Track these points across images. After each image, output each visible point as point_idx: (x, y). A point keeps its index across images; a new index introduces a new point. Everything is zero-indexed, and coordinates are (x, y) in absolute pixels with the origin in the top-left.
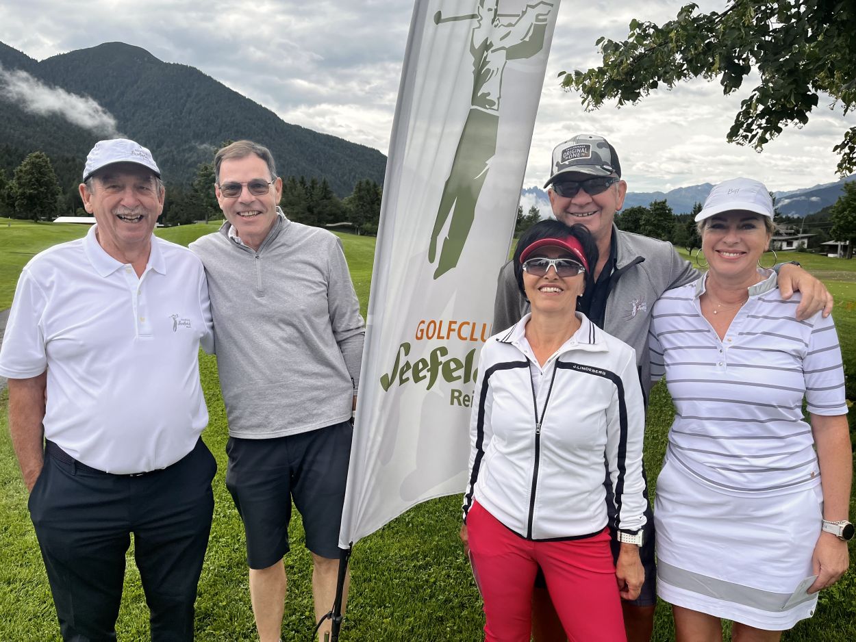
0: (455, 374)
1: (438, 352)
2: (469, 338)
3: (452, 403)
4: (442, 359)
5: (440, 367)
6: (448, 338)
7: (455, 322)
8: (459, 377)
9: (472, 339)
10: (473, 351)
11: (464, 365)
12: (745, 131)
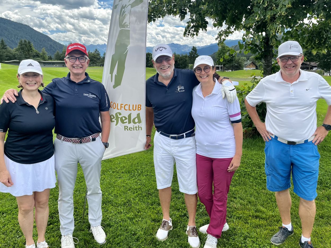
0: (125, 121)
1: (118, 114)
2: (128, 110)
3: (125, 130)
4: (120, 116)
5: (119, 119)
6: (121, 109)
7: (123, 104)
8: (126, 122)
9: (129, 110)
10: (131, 114)
11: (128, 118)
12: (188, 32)
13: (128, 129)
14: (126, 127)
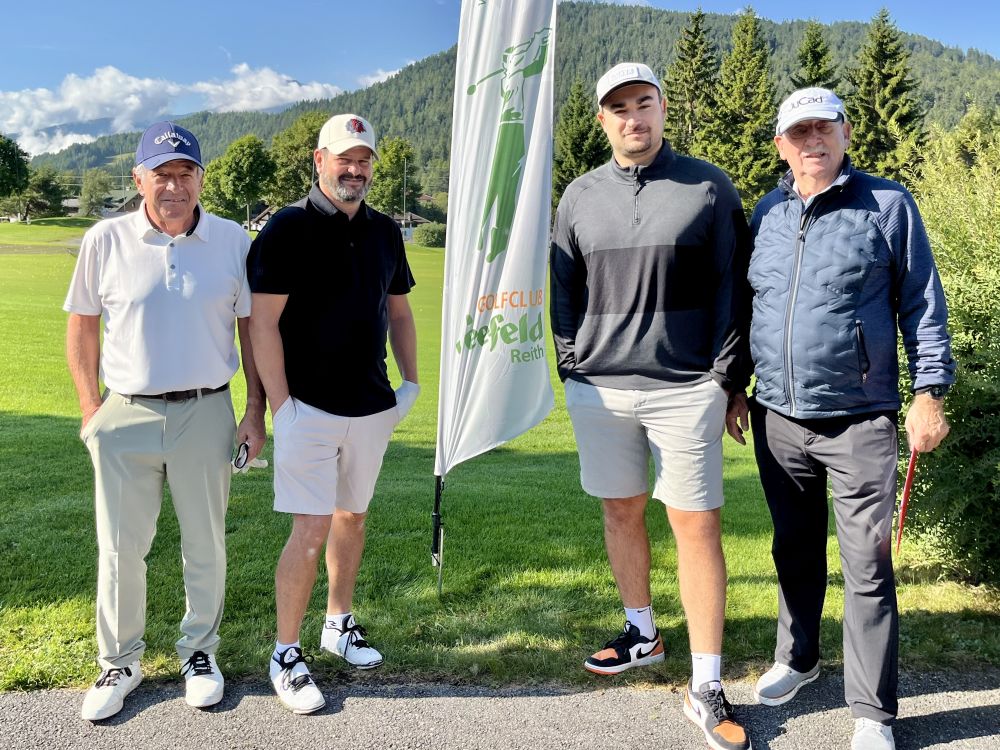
13: (520, 356)
14: (515, 353)
